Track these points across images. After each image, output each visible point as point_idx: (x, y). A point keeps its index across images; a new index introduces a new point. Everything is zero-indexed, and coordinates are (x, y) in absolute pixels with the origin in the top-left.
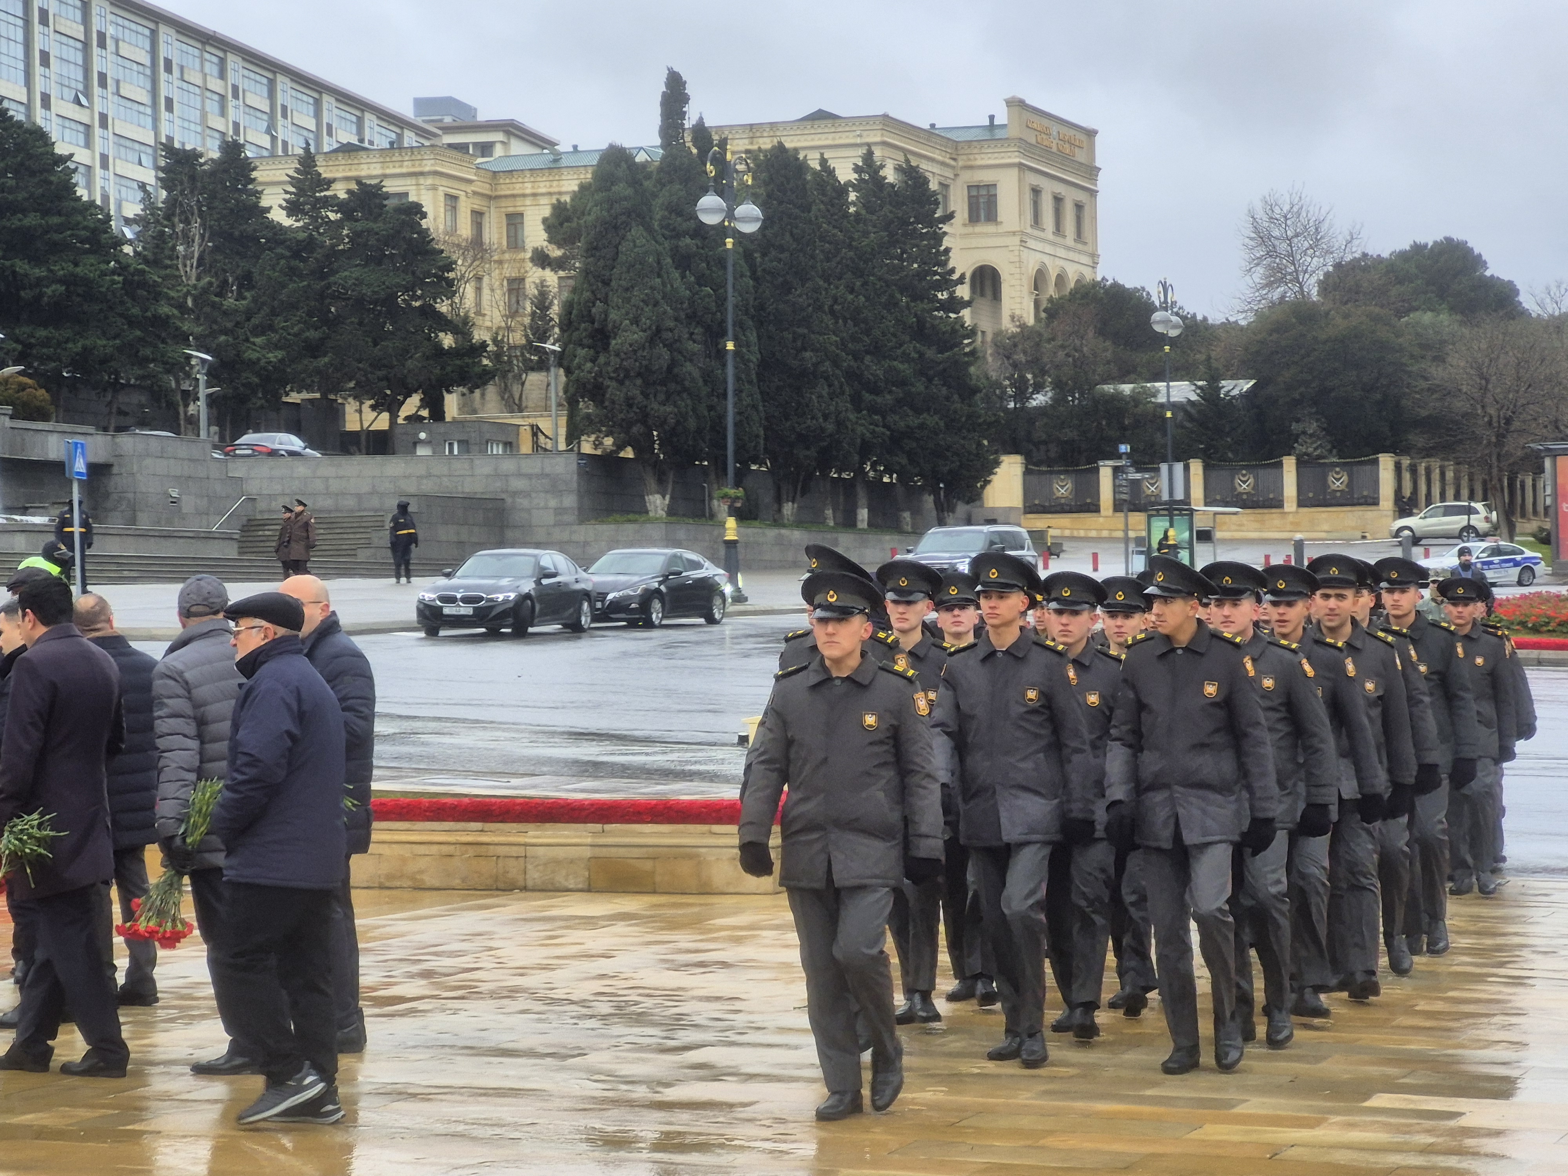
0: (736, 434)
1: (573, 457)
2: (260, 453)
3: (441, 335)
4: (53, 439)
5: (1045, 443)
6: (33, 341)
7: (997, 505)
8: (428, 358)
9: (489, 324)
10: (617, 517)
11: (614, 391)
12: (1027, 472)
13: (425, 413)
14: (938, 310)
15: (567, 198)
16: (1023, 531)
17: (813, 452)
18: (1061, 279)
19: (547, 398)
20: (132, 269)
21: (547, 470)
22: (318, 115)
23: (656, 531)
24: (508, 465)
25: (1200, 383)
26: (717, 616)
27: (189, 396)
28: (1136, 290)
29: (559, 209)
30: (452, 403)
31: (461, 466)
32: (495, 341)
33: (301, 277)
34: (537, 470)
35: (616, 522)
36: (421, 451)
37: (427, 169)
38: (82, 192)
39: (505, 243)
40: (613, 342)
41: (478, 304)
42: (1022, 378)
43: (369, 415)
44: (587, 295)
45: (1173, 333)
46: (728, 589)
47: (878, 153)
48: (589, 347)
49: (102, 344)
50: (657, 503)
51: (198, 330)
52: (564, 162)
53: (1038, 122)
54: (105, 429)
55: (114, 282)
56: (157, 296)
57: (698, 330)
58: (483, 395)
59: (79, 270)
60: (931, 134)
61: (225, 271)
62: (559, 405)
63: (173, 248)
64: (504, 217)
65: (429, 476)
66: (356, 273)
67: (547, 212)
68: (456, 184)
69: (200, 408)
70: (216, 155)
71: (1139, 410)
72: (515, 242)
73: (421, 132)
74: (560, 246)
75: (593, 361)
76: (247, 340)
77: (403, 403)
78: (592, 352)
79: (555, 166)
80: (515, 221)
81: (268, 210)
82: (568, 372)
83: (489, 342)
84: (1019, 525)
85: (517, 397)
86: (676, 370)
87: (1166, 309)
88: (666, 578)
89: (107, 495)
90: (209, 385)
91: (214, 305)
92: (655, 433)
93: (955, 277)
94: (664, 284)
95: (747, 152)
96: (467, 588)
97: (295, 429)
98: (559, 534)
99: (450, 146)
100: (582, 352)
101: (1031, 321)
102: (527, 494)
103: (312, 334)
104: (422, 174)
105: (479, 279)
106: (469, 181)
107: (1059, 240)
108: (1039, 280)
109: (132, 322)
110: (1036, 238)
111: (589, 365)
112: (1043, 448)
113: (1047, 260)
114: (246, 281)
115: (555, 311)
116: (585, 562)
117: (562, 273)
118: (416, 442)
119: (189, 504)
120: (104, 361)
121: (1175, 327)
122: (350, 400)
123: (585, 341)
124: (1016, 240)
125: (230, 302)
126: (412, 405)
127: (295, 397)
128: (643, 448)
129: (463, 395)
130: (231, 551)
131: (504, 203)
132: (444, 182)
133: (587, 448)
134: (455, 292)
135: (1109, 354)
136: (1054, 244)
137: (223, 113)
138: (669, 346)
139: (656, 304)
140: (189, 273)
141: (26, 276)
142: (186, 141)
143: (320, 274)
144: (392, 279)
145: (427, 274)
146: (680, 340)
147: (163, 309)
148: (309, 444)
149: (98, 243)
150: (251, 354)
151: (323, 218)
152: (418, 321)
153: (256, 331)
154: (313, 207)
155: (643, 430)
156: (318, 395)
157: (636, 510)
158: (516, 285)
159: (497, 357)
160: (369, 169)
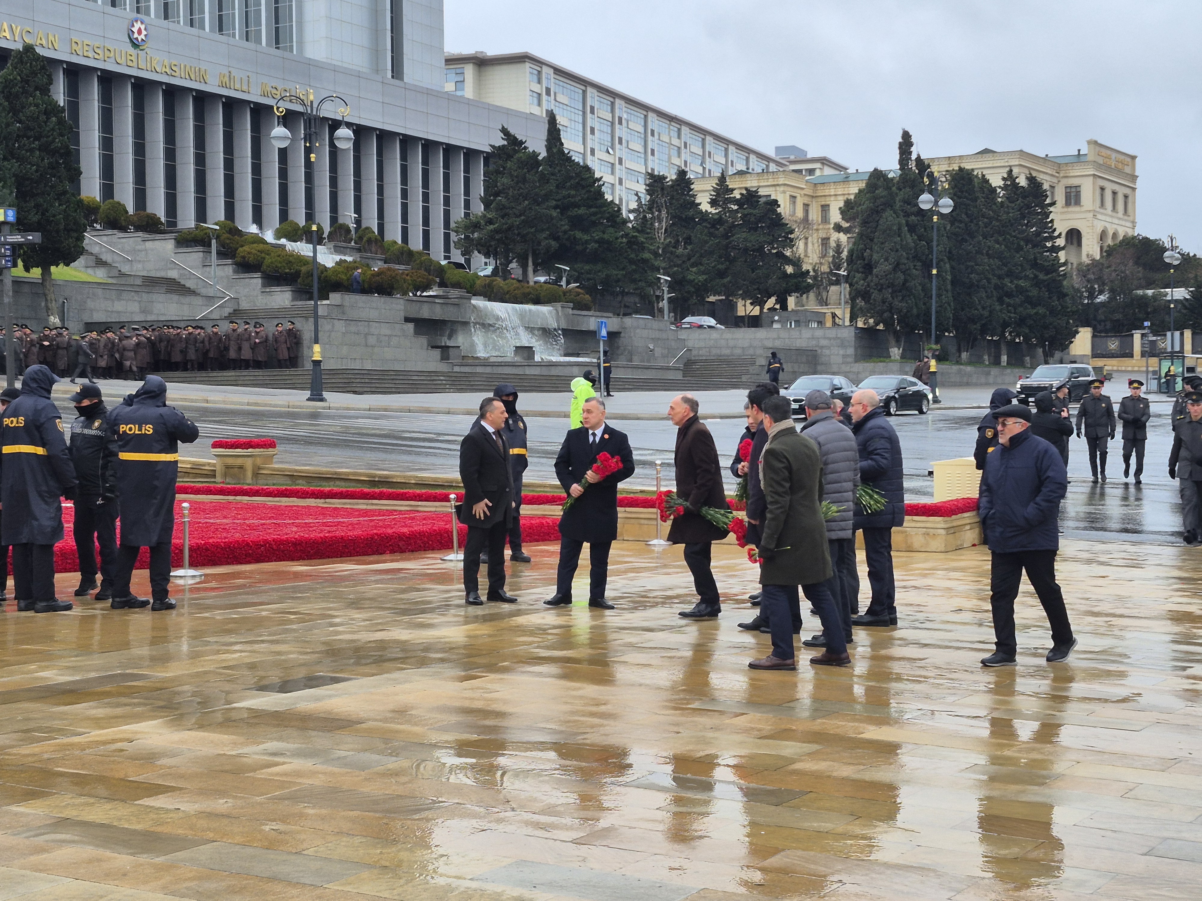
0: (937, 317)
1: (852, 329)
2: (694, 326)
3: (787, 267)
4: (592, 320)
5: (1104, 321)
6: (585, 271)
7: (1077, 353)
8: (779, 279)
9: (811, 261)
10: (875, 359)
11: (874, 295)
12: (1094, 336)
14: (1046, 252)
15: (853, 197)
16: (1090, 368)
17: (978, 326)
18: (1115, 235)
19: (840, 299)
20: (631, 235)
21: (839, 336)
22: (726, 155)
23: (895, 366)
24: (819, 333)
25: (1191, 289)
26: (925, 410)
27: (659, 298)
28: (1156, 240)
29: (847, 202)
30: (791, 301)
31: (795, 334)
32: (814, 270)
33: (715, 237)
34: (834, 336)
35: (874, 362)
36: (776, 326)
37: (781, 183)
38: (608, 197)
39: (820, 220)
40: (875, 270)
41: (806, 250)
42: (1093, 288)
43: (749, 307)
44: (861, 246)
45: (1176, 263)
46: (930, 396)
47: (1015, 171)
48: (862, 273)
49: (616, 273)
50: (895, 352)
51: (665, 265)
52: (850, 179)
53: (1104, 152)
54: (618, 315)
55: (622, 243)
56: (643, 248)
57: (919, 264)
58: (807, 297)
59: (606, 236)
60: (1046, 159)
61: (678, 236)
62: (846, 302)
63: (652, 224)
64: (820, 207)
65: (779, 338)
66: (744, 235)
67: (842, 204)
68: (795, 190)
69: (664, 304)
70: (674, 177)
71: (1156, 304)
72: (825, 219)
73: (778, 163)
74: (847, 222)
75: (864, 280)
76: (688, 269)
77: (766, 301)
78: (863, 275)
79: (847, 179)
80: (825, 208)
81: (700, 204)
82: (851, 285)
83: (811, 270)
84: (1089, 364)
85: (825, 298)
86: (907, 284)
87: (1172, 250)
88: (898, 390)
89: (617, 347)
90: (669, 293)
91: (672, 253)
92: (895, 316)
93: (1056, 234)
94: (901, 240)
95: (947, 171)
96: (795, 395)
97: (712, 315)
98: (842, 368)
99: (793, 171)
100: (858, 275)
101: (1098, 257)
102: (828, 348)
103: (721, 267)
104: (778, 185)
105: (806, 238)
106: (802, 189)
107: (1114, 214)
108: (1103, 235)
109: (631, 262)
110: (1102, 214)
111: (862, 282)
112: (1103, 324)
113: (1108, 226)
114: (688, 240)
115: (845, 254)
116: (856, 382)
117: (849, 235)
118: (773, 322)
119: (658, 352)
120: (618, 281)
121: (1177, 259)
122: (740, 300)
123: (860, 270)
124: (1091, 215)
125: (680, 250)
126: (771, 302)
128: (889, 324)
129: (797, 297)
130: (679, 376)
131: (819, 199)
132: (790, 189)
133: (860, 324)
134: (794, 245)
135: (1140, 275)
136: (1112, 217)
137: (678, 155)
138: (904, 273)
139: (897, 251)
140: (661, 237)
141: (581, 239)
142: (660, 170)
143: (726, 236)
144: (762, 239)
145: (780, 236)
146: (909, 269)
147: (647, 255)
148: (719, 322)
149: (615, 222)
150: (690, 277)
151: (729, 208)
152: (775, 260)
153: (693, 266)
154: (724, 203)
155: (889, 315)
156: (724, 297)
157: (884, 355)
158: (825, 241)
159: (814, 278)
160: (752, 183)
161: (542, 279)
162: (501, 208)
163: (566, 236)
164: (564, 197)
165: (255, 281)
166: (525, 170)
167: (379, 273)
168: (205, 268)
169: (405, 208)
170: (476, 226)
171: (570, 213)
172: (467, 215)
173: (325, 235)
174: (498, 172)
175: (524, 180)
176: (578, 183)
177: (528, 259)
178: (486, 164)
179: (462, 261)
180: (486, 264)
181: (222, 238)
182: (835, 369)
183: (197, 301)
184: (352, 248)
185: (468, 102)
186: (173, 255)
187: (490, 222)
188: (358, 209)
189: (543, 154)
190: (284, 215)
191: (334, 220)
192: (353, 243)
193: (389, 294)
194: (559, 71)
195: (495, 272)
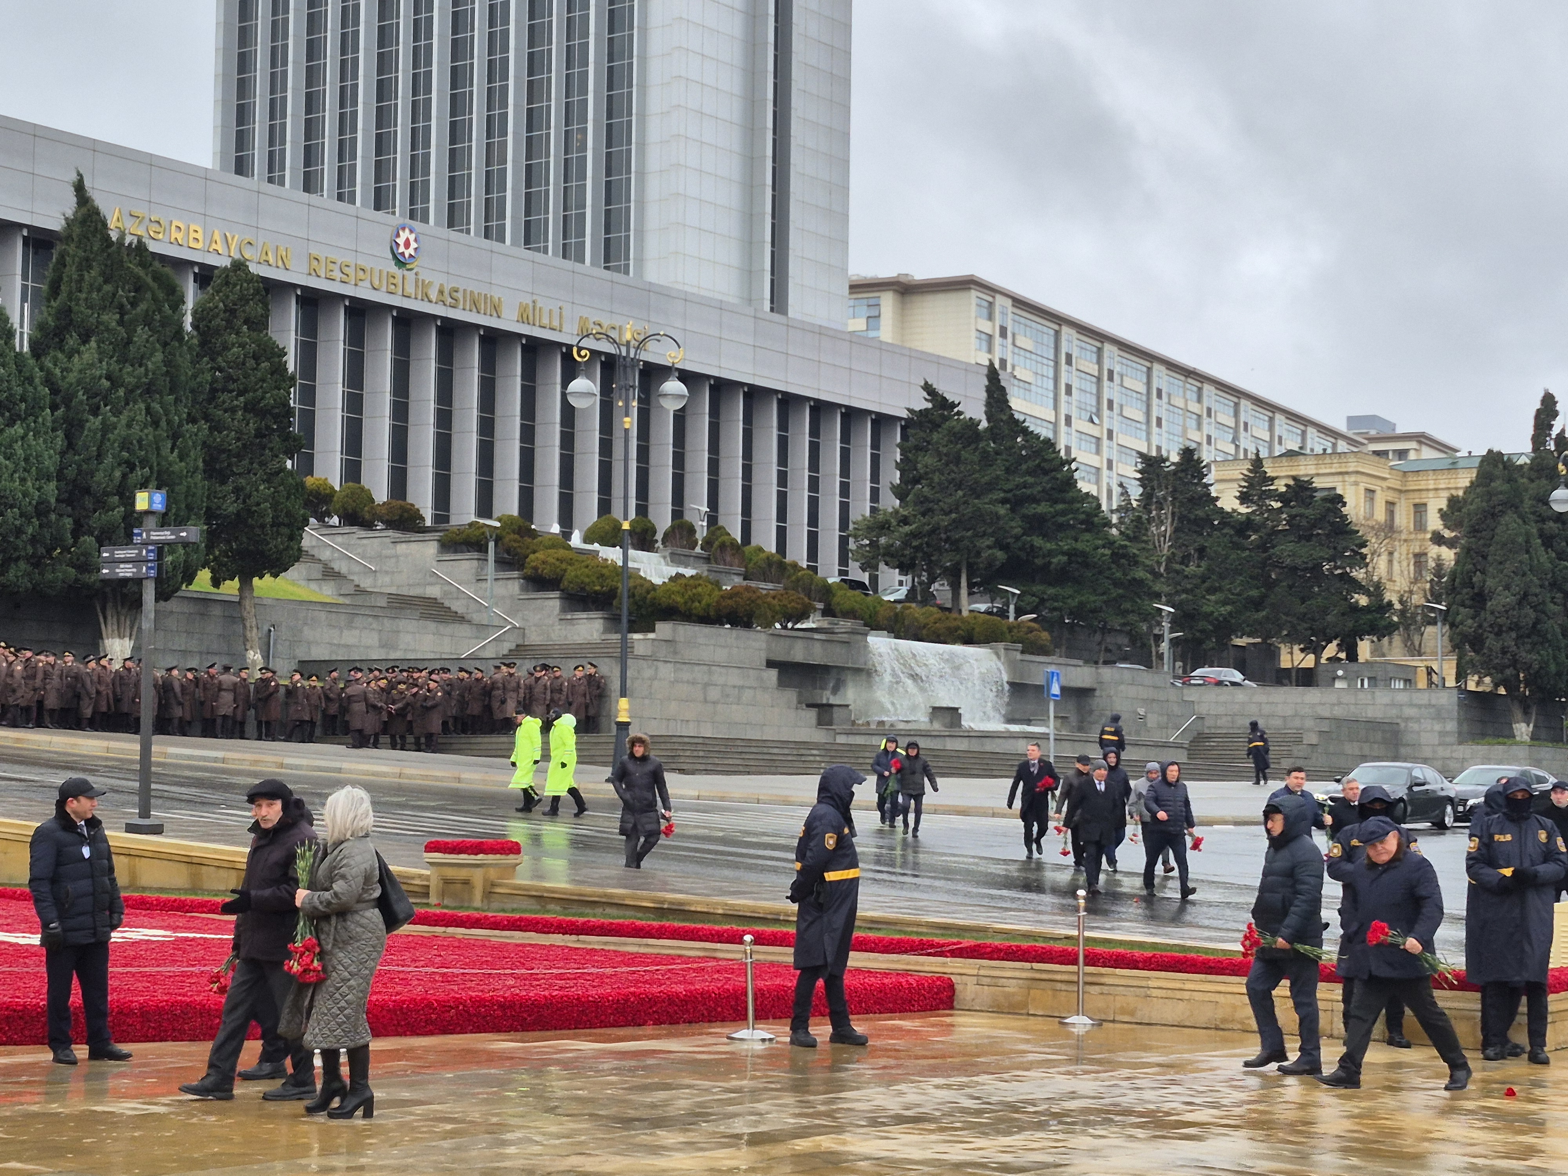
1: (1459, 692)
2: (1210, 683)
3: (1357, 596)
6: (1045, 597)
8: (1343, 614)
9: (1397, 588)
10: (1492, 739)
11: (1491, 641)
13: (1342, 655)
15: (1461, 493)
19: (1437, 646)
20: (1116, 545)
21: (1433, 702)
22: (1270, 428)
23: (1517, 752)
24: (1406, 697)
27: (1159, 638)
29: (1452, 501)
30: (1364, 648)
31: (1368, 697)
32: (1401, 602)
33: (1243, 549)
34: (1429, 702)
35: (1489, 744)
36: (1339, 684)
37: (1351, 470)
38: (1083, 487)
39: (1412, 526)
40: (1489, 604)
41: (1388, 572)
43: (1298, 656)
44: (1467, 568)
48: (1470, 607)
49: (1093, 599)
50: (1523, 730)
51: (1166, 589)
52: (1459, 465)
54: (1096, 663)
55: (1103, 555)
56: (1136, 563)
57: (1560, 595)
58: (1389, 642)
59: (1080, 546)
61: (1187, 545)
62: (1449, 652)
63: (1149, 528)
64: (1412, 508)
65: (1339, 703)
66: (1291, 546)
67: (1444, 504)
68: (1374, 481)
69: (1165, 646)
70: (1177, 459)
72: (1419, 523)
73: (1350, 441)
74: (1451, 529)
75: (1473, 618)
76: (1204, 597)
77: (1325, 647)
78: (1472, 611)
79: (1454, 465)
80: (1420, 509)
81: (1219, 498)
82: (1452, 625)
83: (1397, 602)
85: (1417, 644)
86: (1539, 626)
89: (1091, 712)
90: (1172, 630)
91: (1177, 572)
92: (1522, 675)
94: (1531, 558)
97: (1238, 665)
98: (1434, 753)
99: (1374, 452)
100: (1464, 611)
102: (1418, 720)
103: (1254, 593)
104: (1346, 473)
105: (1391, 554)
106: (1384, 479)
109: (1117, 584)
111: (1470, 621)
114: (1203, 553)
115: (1448, 578)
117: (1454, 550)
118: (1335, 678)
119: (1152, 720)
120: (1094, 611)
122: (1284, 644)
123: (1468, 602)
125: (1192, 568)
126: (1331, 650)
127: (1241, 642)
128: (1513, 688)
129: (1373, 642)
131: (1411, 496)
132: (1365, 479)
133: (1472, 686)
134: (1369, 564)
137: (1199, 427)
138: (1534, 608)
139: (1524, 575)
140: (1161, 547)
141: (1040, 548)
142: (1158, 448)
143: (1263, 546)
144: (1318, 553)
145: (1346, 549)
146: (1544, 603)
147: (1141, 574)
148: (1249, 677)
149: (1092, 523)
150: (1207, 609)
151: (1267, 506)
152: (1338, 585)
153: (1209, 591)
154: (1260, 498)
155: (1514, 672)
156: (1259, 640)
157: (1505, 734)
158: (1419, 558)
159: (1402, 613)
160: (1304, 469)
161: (983, 607)
162: (922, 500)
163: (1020, 544)
164: (1017, 487)
165: (551, 604)
166: (959, 446)
167: (734, 594)
168: (480, 584)
169: (782, 498)
170: (886, 526)
171: (1025, 511)
172: (873, 510)
173: (659, 536)
174: (918, 448)
175: (958, 460)
176: (1039, 465)
177: (960, 577)
178: (904, 437)
179: (865, 578)
180: (901, 583)
181: (506, 540)
182: (1427, 752)
183: (464, 631)
184: (698, 557)
185: (882, 347)
186: (435, 563)
187: (905, 521)
188: (713, 502)
189: (983, 421)
190: (604, 507)
191: (676, 515)
192: (698, 550)
193: (748, 625)
194: (1020, 303)
195: (911, 595)
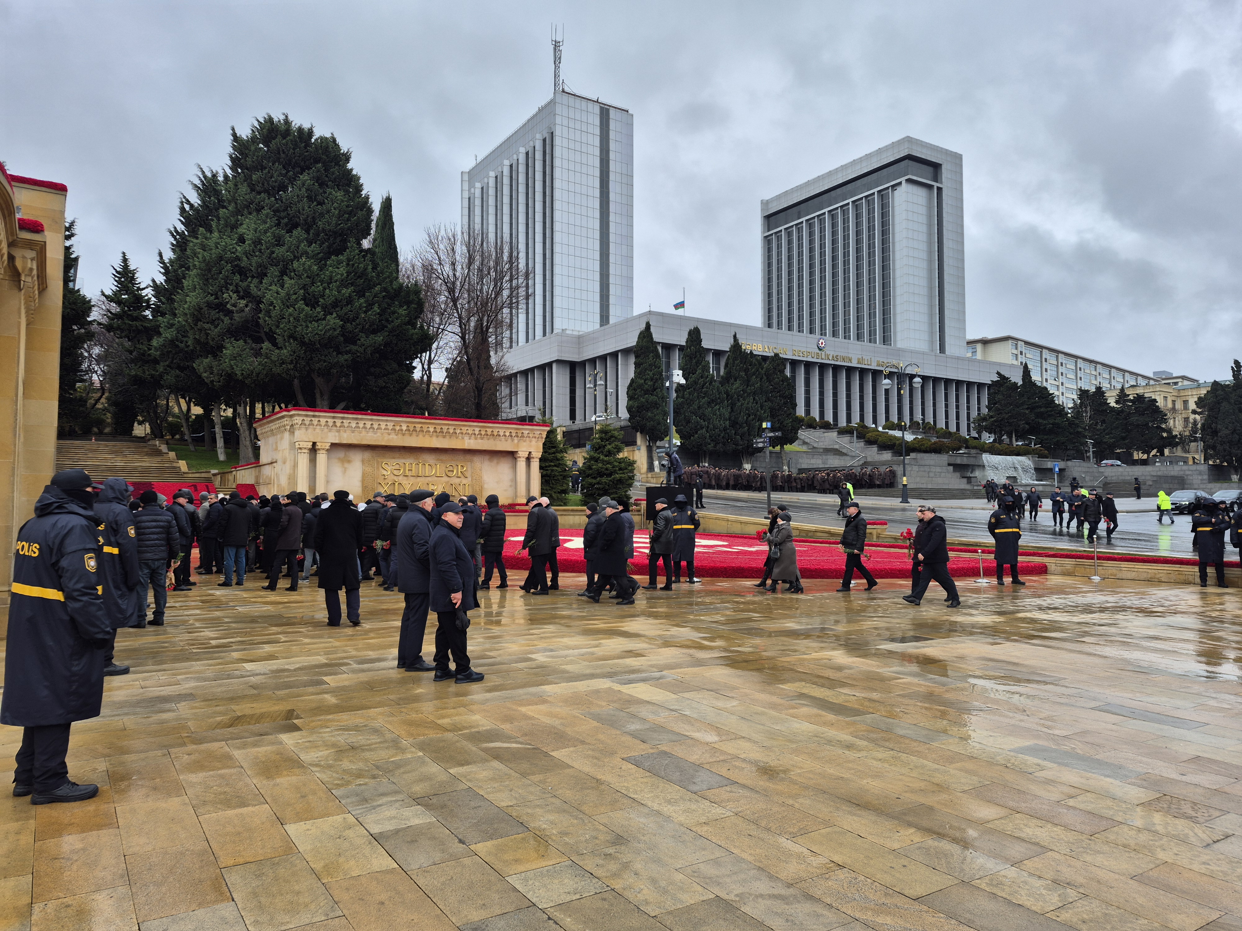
1: (1206, 465)
2: (1108, 465)
3: (1163, 433)
4: (1050, 463)
6: (1045, 439)
8: (1159, 440)
9: (1178, 430)
10: (1222, 481)
11: (1219, 447)
13: (1158, 454)
15: (1202, 395)
19: (1197, 450)
20: (1071, 420)
21: (1198, 469)
22: (1124, 378)
23: (1235, 485)
24: (1185, 468)
27: (1087, 451)
29: (1199, 398)
30: (1166, 452)
31: (1170, 468)
32: (1180, 434)
33: (1119, 419)
34: (1194, 469)
35: (1221, 483)
36: (1157, 464)
37: (1158, 390)
38: (1057, 402)
39: (1183, 408)
40: (1219, 434)
41: (1174, 425)
43: (1141, 455)
44: (1210, 421)
48: (1211, 435)
49: (1063, 439)
50: (1235, 478)
51: (1090, 434)
54: (1064, 461)
55: (1066, 423)
56: (1078, 427)
58: (1176, 449)
59: (1056, 421)
61: (1097, 419)
62: (1201, 451)
63: (1082, 415)
64: (1182, 401)
65: (1159, 471)
66: (1137, 418)
67: (1196, 399)
68: (1167, 393)
69: (1090, 454)
70: (1094, 390)
72: (1186, 407)
73: (1155, 380)
74: (1200, 409)
76: (1104, 436)
77: (1151, 452)
78: (1212, 437)
79: (1199, 386)
80: (1186, 402)
81: (1109, 403)
82: (1204, 442)
83: (1178, 435)
85: (1187, 449)
90: (1093, 449)
91: (1094, 428)
92: (1234, 458)
97: (1119, 459)
98: (1202, 486)
99: (1164, 383)
100: (1208, 437)
102: (1192, 475)
103: (1123, 434)
104: (1156, 391)
105: (1174, 418)
106: (1171, 393)
109: (1071, 433)
111: (1211, 440)
114: (1103, 422)
115: (1199, 426)
116: (1210, 492)
117: (1201, 416)
118: (1156, 462)
119: (1087, 478)
120: (1063, 443)
122: (1135, 451)
123: (1209, 434)
125: (1099, 427)
126: (1154, 452)
128: (1230, 463)
129: (1170, 449)
131: (1182, 398)
132: (1163, 393)
133: (1211, 463)
134: (1167, 422)
137: (1096, 379)
140: (1087, 420)
141: (1042, 423)
142: (1085, 387)
143: (1125, 419)
144: (1148, 419)
145: (1158, 417)
147: (1080, 430)
148: (1123, 463)
149: (1061, 414)
150: (1106, 440)
151: (1126, 404)
152: (1156, 430)
153: (1107, 434)
154: (1124, 402)
155: (1230, 457)
156: (1125, 450)
157: (1228, 479)
158: (1186, 420)
159: (1181, 439)
160: (1140, 391)
161: (1020, 443)
162: (998, 410)
163: (1034, 422)
164: (1032, 403)
165: (875, 449)
166: (1010, 391)
167: (935, 443)
168: (851, 444)
169: (947, 412)
170: (984, 419)
171: (1036, 411)
172: (979, 414)
173: (908, 427)
174: (995, 393)
175: (1010, 396)
176: (1040, 397)
177: (1012, 434)
178: (988, 390)
179: (977, 436)
180: (990, 437)
181: (858, 430)
182: (1196, 486)
183: (848, 458)
184: (921, 432)
185: (979, 361)
186: (837, 438)
187: (992, 417)
188: (923, 414)
189: (1020, 383)
190: (887, 418)
191: (911, 419)
192: (921, 430)
193: (940, 453)
194: (1027, 343)
195: (995, 441)
